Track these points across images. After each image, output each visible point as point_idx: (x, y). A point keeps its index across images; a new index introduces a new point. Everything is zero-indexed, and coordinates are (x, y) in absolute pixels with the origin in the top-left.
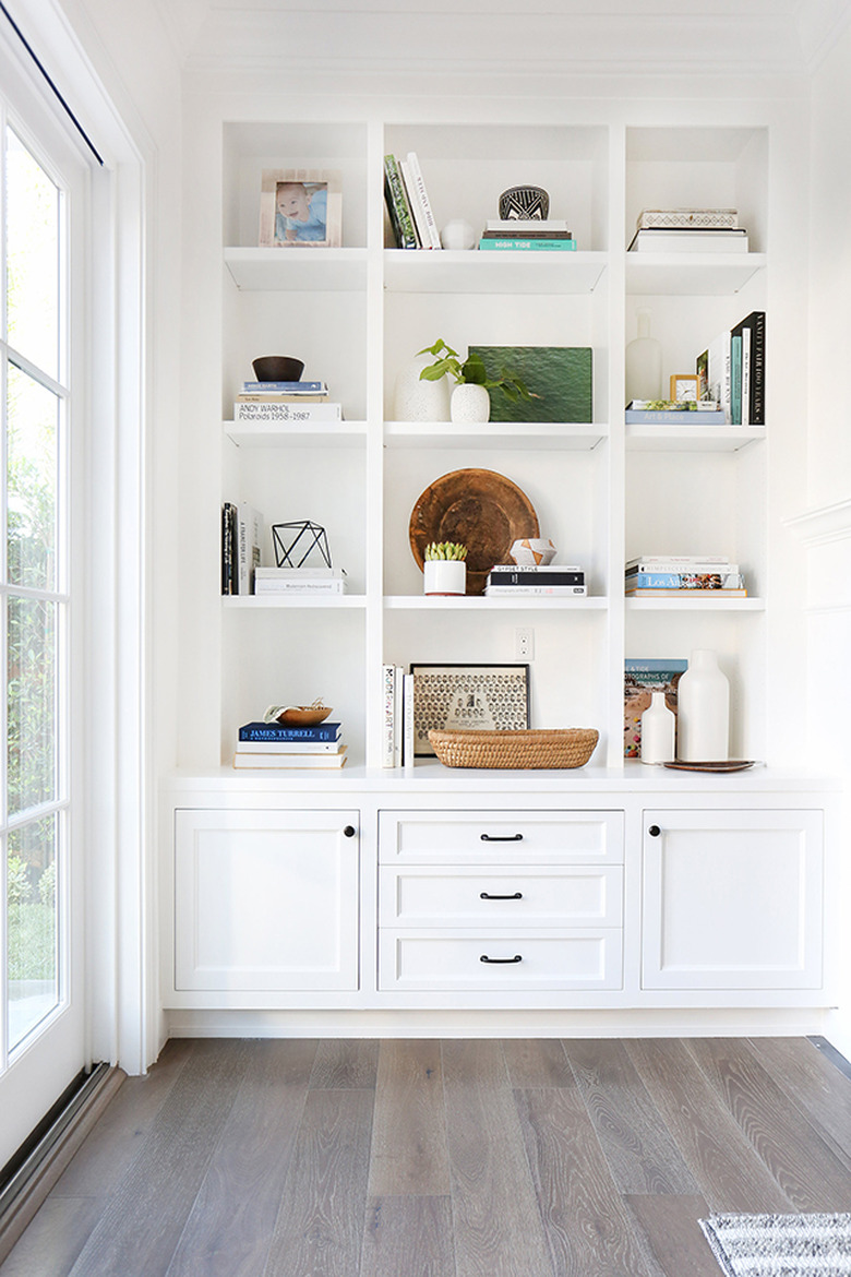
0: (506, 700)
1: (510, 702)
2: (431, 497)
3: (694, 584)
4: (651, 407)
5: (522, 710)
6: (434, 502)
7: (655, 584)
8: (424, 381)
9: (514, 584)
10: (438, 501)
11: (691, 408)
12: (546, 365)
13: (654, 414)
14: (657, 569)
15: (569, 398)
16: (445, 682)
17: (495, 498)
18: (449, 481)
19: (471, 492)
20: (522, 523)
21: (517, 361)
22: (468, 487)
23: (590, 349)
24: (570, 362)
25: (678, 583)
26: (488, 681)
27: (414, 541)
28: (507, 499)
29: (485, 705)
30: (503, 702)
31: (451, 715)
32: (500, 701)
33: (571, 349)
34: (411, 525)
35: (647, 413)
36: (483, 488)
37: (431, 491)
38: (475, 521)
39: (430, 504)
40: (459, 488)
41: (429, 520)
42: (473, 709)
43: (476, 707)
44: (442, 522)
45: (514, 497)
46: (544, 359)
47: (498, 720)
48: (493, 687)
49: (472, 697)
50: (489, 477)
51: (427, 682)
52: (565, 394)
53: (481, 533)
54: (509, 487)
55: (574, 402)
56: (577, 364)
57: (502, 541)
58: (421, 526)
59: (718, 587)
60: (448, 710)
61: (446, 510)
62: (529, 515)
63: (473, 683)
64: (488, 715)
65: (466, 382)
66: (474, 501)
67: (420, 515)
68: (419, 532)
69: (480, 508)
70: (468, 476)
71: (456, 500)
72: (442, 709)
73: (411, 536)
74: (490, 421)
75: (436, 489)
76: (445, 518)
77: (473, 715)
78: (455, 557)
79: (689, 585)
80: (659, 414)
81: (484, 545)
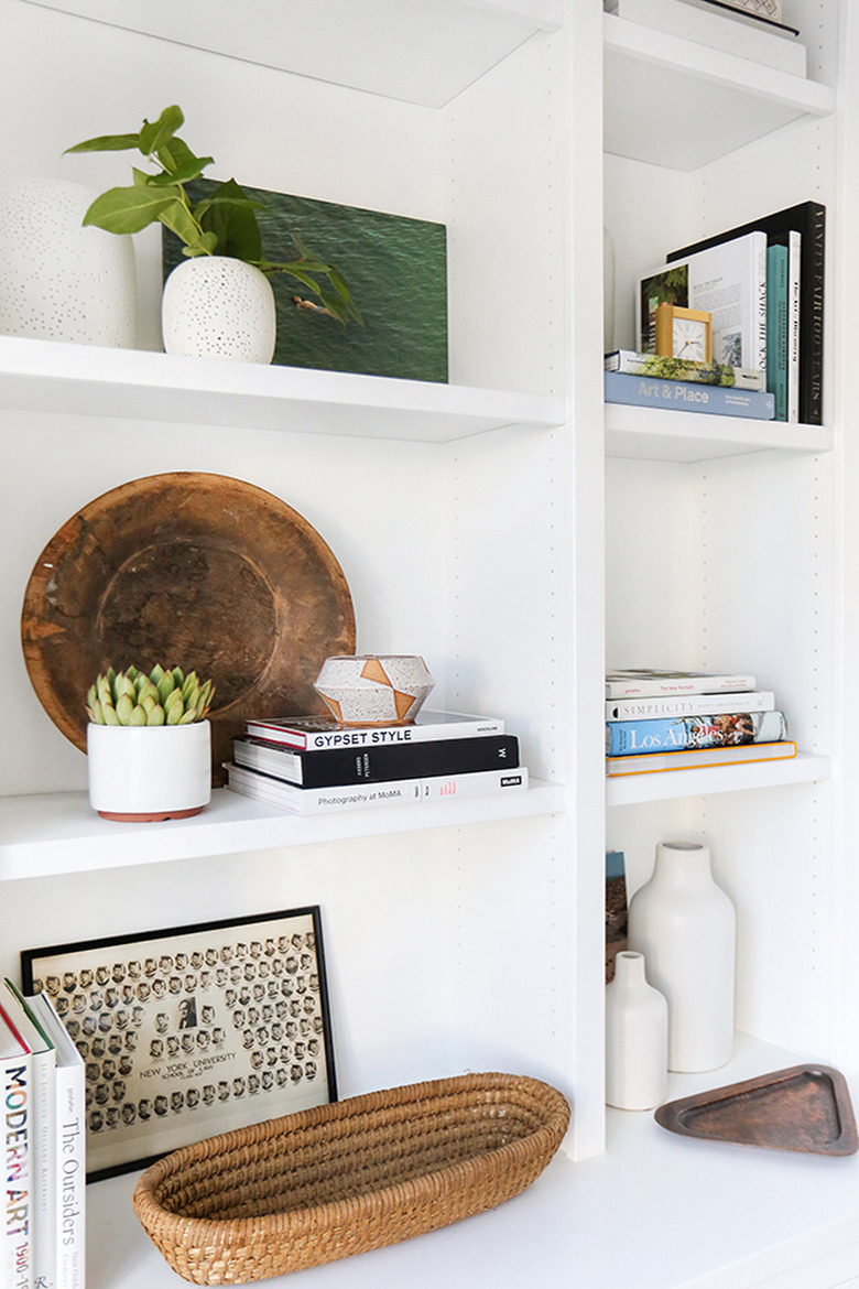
0: (272, 995)
1: (280, 997)
2: (81, 542)
3: (708, 739)
4: (654, 371)
5: (309, 1010)
6: (88, 550)
7: (644, 746)
8: (91, 228)
9: (362, 781)
10: (98, 549)
11: (724, 379)
12: (352, 247)
13: (656, 385)
14: (641, 710)
15: (401, 327)
16: (118, 980)
17: (238, 542)
18: (132, 500)
19: (182, 527)
20: (308, 601)
21: (284, 227)
22: (175, 515)
23: (443, 228)
24: (401, 247)
25: (680, 738)
26: (225, 960)
27: (36, 654)
28: (271, 545)
29: (223, 1018)
30: (266, 1001)
31: (140, 1059)
32: (259, 999)
33: (404, 220)
34: (27, 614)
35: (643, 383)
36: (212, 518)
37: (81, 524)
38: (191, 596)
39: (76, 557)
40: (156, 517)
41: (73, 595)
42: (194, 1032)
43: (201, 1026)
44: (104, 598)
45: (292, 542)
46: (345, 231)
47: (256, 1047)
48: (240, 973)
49: (191, 1004)
50: (235, 494)
51: (69, 989)
52: (394, 318)
53: (206, 623)
54: (283, 520)
55: (414, 338)
56: (417, 255)
57: (257, 641)
58: (53, 613)
59: (748, 741)
60: (131, 1048)
61: (114, 569)
62: (330, 583)
63: (189, 970)
64: (233, 1040)
65: (217, 252)
66: (185, 548)
67: (52, 586)
68: (49, 629)
69: (201, 563)
70: (182, 490)
71: (143, 543)
72: (115, 1050)
73: (27, 641)
74: (272, 363)
75: (96, 521)
76: (109, 589)
77: (196, 1050)
78: (190, 715)
79: (702, 741)
80: (666, 386)
81: (216, 649)
